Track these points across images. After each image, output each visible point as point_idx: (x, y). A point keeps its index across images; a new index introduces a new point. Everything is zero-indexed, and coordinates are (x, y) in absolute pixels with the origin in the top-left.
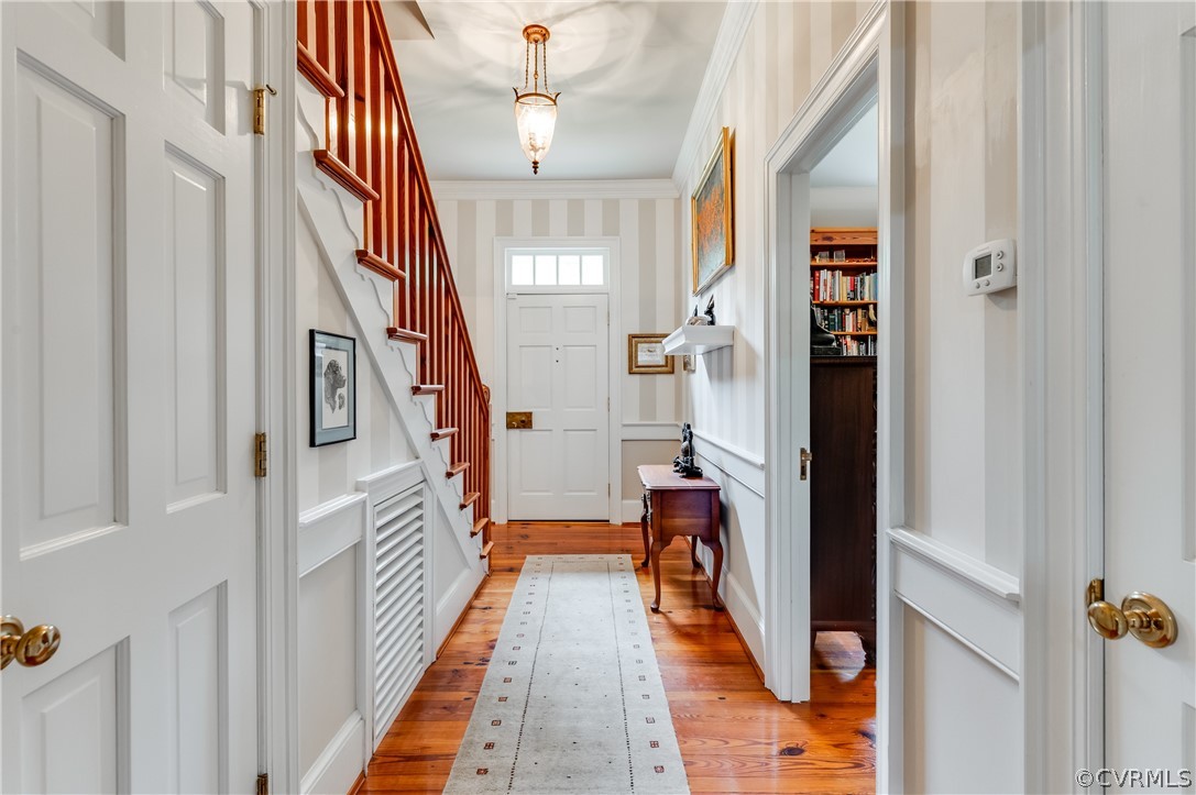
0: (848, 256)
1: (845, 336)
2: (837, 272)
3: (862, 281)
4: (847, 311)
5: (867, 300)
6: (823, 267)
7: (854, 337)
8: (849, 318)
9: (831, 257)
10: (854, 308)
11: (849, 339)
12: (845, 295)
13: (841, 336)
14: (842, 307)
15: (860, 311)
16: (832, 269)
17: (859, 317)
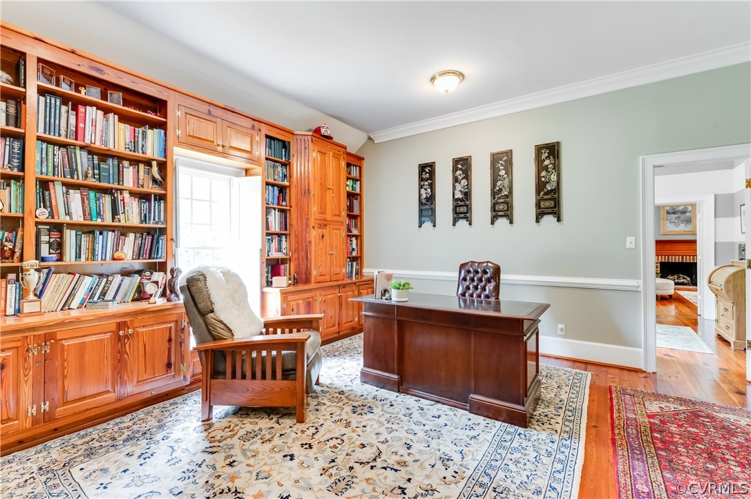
0: (126, 103)
1: (121, 190)
2: (111, 115)
3: (144, 134)
4: (126, 163)
5: (149, 155)
6: (91, 104)
7: (132, 194)
8: (129, 173)
9: (104, 97)
10: (135, 162)
11: (126, 195)
12: (122, 144)
13: (117, 190)
14: (120, 158)
15: (142, 166)
16: (106, 111)
17: (141, 173)
